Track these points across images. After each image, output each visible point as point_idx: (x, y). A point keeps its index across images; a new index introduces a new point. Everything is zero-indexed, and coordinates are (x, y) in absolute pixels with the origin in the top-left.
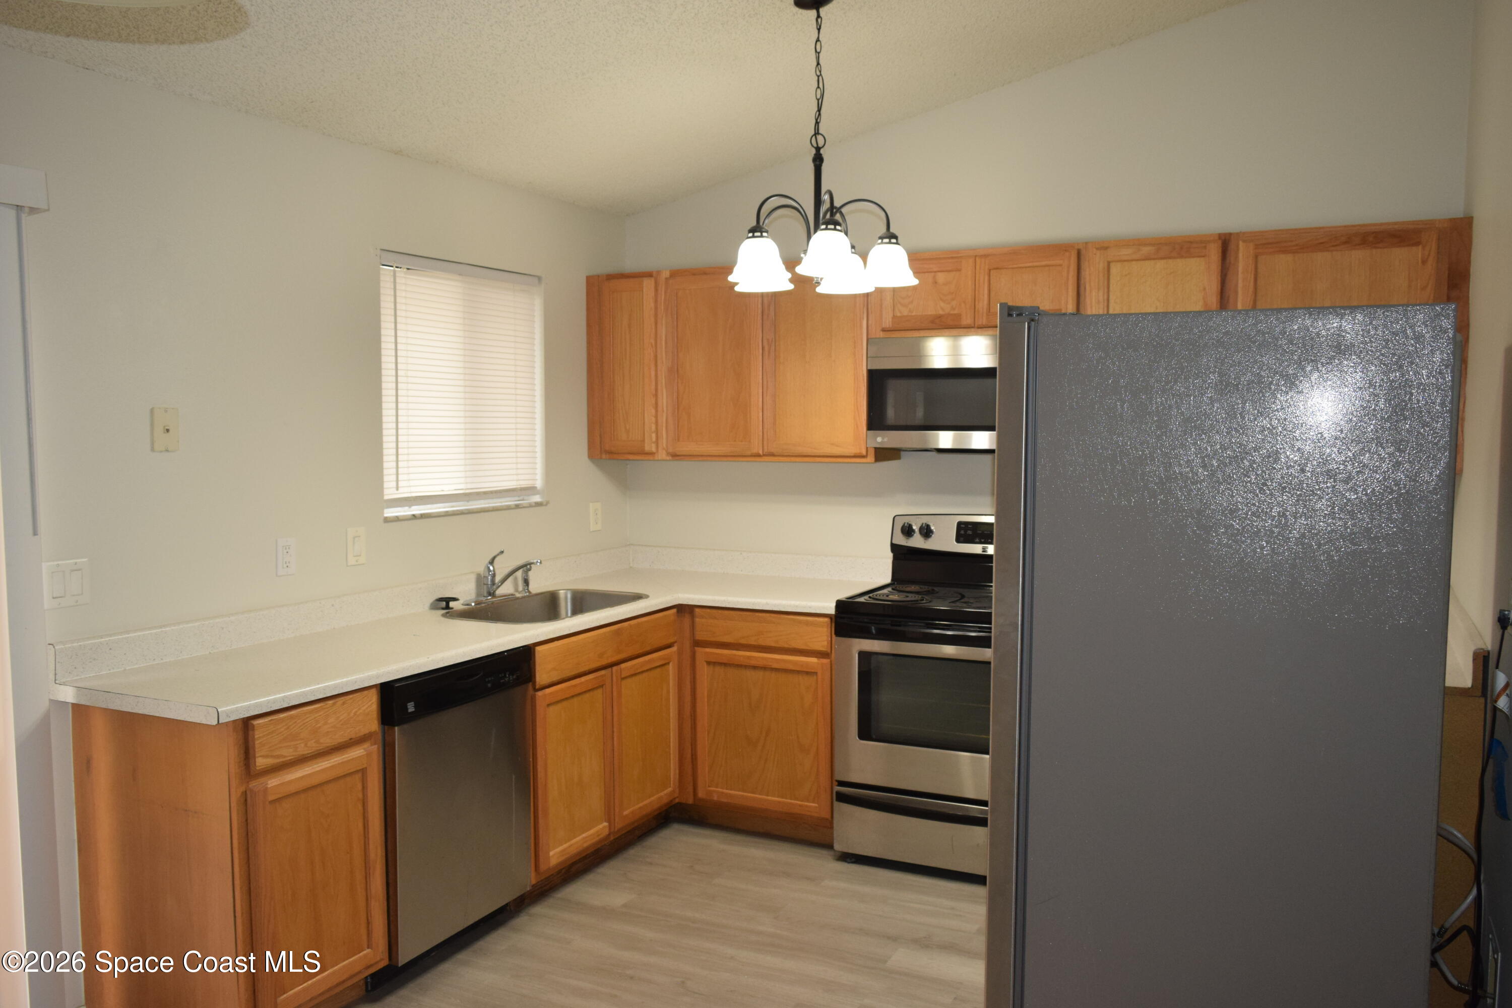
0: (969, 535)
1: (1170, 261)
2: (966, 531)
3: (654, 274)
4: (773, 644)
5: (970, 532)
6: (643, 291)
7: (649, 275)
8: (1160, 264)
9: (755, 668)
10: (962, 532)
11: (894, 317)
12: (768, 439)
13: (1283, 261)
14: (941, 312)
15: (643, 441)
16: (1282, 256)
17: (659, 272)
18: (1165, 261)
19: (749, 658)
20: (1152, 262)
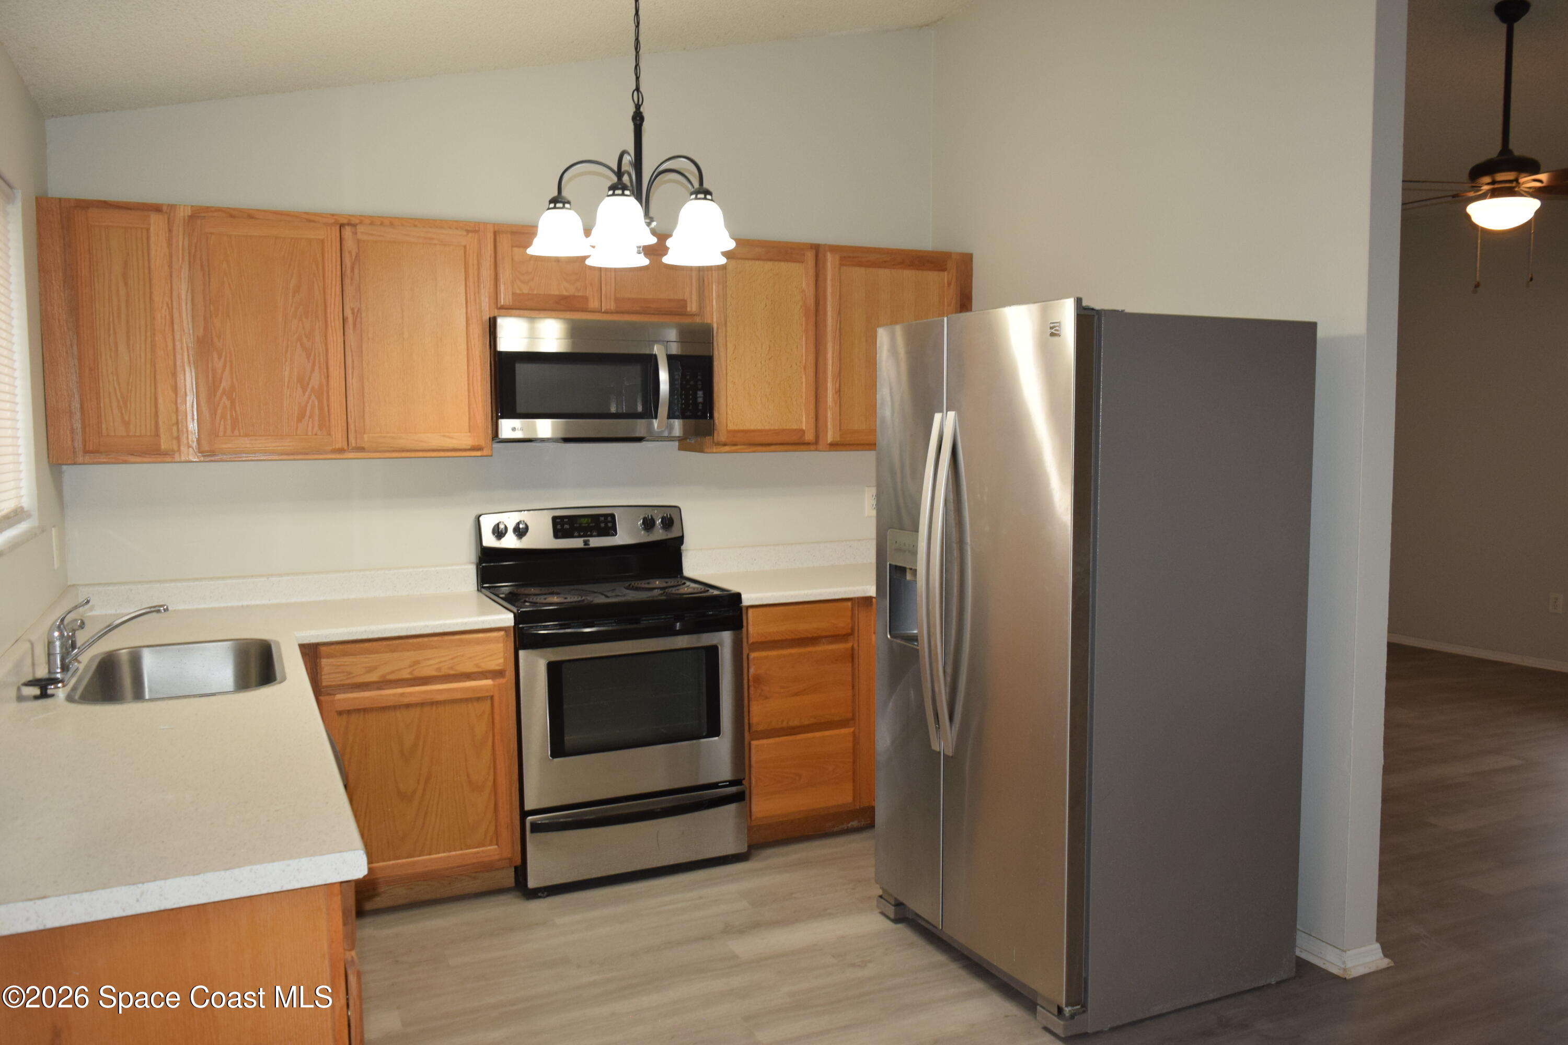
0: (566, 529)
1: (776, 263)
2: (562, 526)
3: (165, 209)
4: (434, 673)
5: (567, 526)
6: (148, 230)
7: (157, 208)
8: (769, 265)
9: (408, 706)
10: (559, 527)
11: (514, 294)
12: (356, 431)
13: (858, 273)
14: (565, 293)
15: (157, 435)
16: (857, 269)
17: (172, 207)
18: (772, 262)
19: (402, 695)
20: (761, 263)
